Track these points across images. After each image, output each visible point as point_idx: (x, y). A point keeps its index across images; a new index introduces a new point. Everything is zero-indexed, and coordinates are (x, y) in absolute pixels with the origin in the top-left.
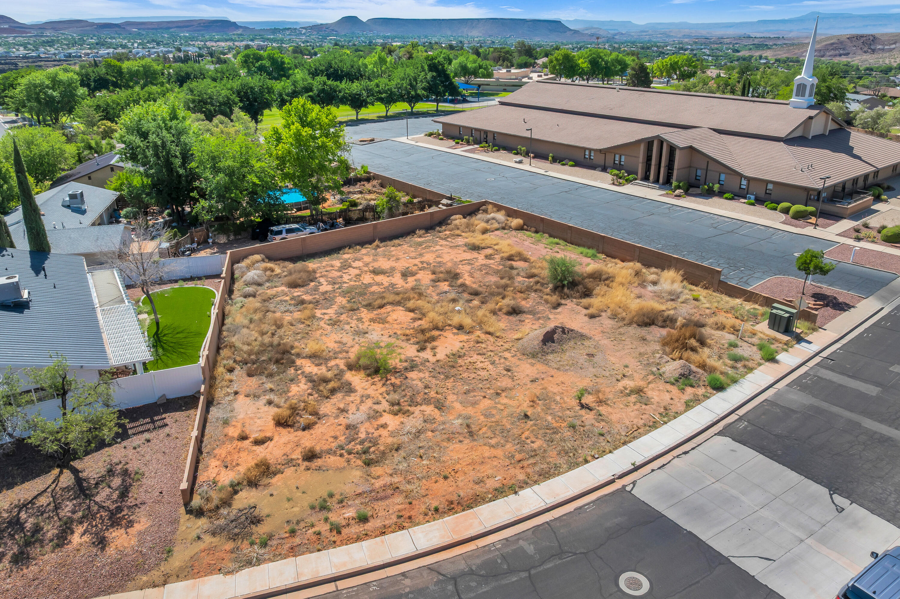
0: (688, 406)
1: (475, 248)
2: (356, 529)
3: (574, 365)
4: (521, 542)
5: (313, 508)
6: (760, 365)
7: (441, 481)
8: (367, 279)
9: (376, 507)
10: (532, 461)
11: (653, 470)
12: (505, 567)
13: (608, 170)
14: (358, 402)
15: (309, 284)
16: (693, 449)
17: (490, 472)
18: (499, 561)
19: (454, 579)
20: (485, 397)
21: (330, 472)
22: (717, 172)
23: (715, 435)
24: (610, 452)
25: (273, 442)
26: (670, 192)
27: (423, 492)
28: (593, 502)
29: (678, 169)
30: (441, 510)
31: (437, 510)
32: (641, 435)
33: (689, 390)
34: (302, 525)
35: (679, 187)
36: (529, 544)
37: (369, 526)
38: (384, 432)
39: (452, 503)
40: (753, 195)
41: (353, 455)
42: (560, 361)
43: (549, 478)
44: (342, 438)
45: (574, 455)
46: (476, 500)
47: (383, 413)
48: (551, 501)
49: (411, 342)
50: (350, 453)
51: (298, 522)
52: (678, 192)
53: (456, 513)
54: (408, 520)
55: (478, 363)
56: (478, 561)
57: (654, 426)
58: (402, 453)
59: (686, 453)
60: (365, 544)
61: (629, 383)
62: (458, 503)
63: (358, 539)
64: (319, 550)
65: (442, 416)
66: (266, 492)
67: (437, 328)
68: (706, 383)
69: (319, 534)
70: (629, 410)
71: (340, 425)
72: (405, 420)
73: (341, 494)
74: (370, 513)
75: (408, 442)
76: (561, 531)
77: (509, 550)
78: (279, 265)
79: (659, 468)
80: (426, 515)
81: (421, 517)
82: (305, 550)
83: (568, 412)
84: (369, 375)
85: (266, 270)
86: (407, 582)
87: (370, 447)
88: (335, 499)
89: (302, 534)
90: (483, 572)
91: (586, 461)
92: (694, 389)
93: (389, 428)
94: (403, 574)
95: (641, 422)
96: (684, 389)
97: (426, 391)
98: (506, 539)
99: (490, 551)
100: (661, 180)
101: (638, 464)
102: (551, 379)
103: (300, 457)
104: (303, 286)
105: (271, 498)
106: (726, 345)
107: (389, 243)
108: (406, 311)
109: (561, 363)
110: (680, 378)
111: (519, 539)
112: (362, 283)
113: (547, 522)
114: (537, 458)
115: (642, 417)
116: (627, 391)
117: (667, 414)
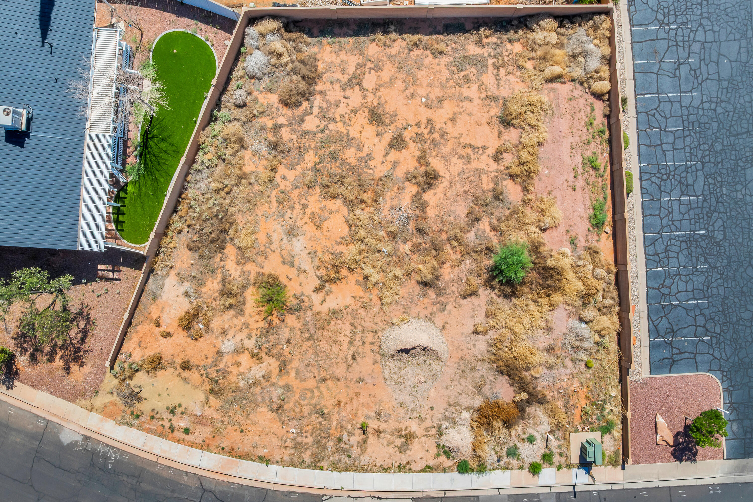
0: (424, 470)
2: (180, 435)
3: (399, 384)
4: (247, 492)
5: (168, 408)
6: (521, 468)
7: (238, 431)
9: (197, 427)
14: (238, 328)
15: (301, 105)
16: (387, 499)
17: (265, 444)
18: (229, 495)
19: (205, 491)
20: (315, 377)
21: (189, 385)
23: (411, 498)
24: (340, 471)
25: (172, 338)
27: (224, 433)
28: (300, 493)
30: (225, 450)
31: (223, 449)
32: (370, 471)
33: (443, 459)
36: (249, 495)
37: (187, 437)
38: (235, 370)
39: (233, 449)
41: (208, 379)
42: (395, 373)
43: (292, 466)
44: (210, 360)
46: (246, 455)
47: (246, 352)
51: (157, 412)
53: (231, 456)
54: (206, 445)
56: (221, 489)
57: (386, 469)
58: (233, 397)
59: (379, 498)
60: (180, 446)
61: (414, 427)
63: (179, 441)
64: (159, 435)
65: (276, 377)
66: (152, 381)
69: (163, 426)
70: (387, 448)
72: (254, 367)
73: (185, 409)
74: (192, 430)
75: (243, 389)
76: (269, 499)
77: (238, 492)
79: (354, 497)
80: (217, 448)
81: (214, 447)
83: (350, 426)
86: (186, 478)
87: (220, 379)
88: (180, 410)
89: (156, 422)
90: (218, 496)
91: (322, 469)
92: (446, 459)
93: (240, 370)
94: (187, 473)
95: (382, 463)
96: (438, 455)
97: (285, 346)
98: (242, 485)
99: (230, 487)
102: (371, 387)
103: (179, 363)
104: (293, 107)
105: (152, 387)
106: (527, 436)
113: (267, 489)
115: (386, 459)
116: (403, 433)
117: (404, 467)
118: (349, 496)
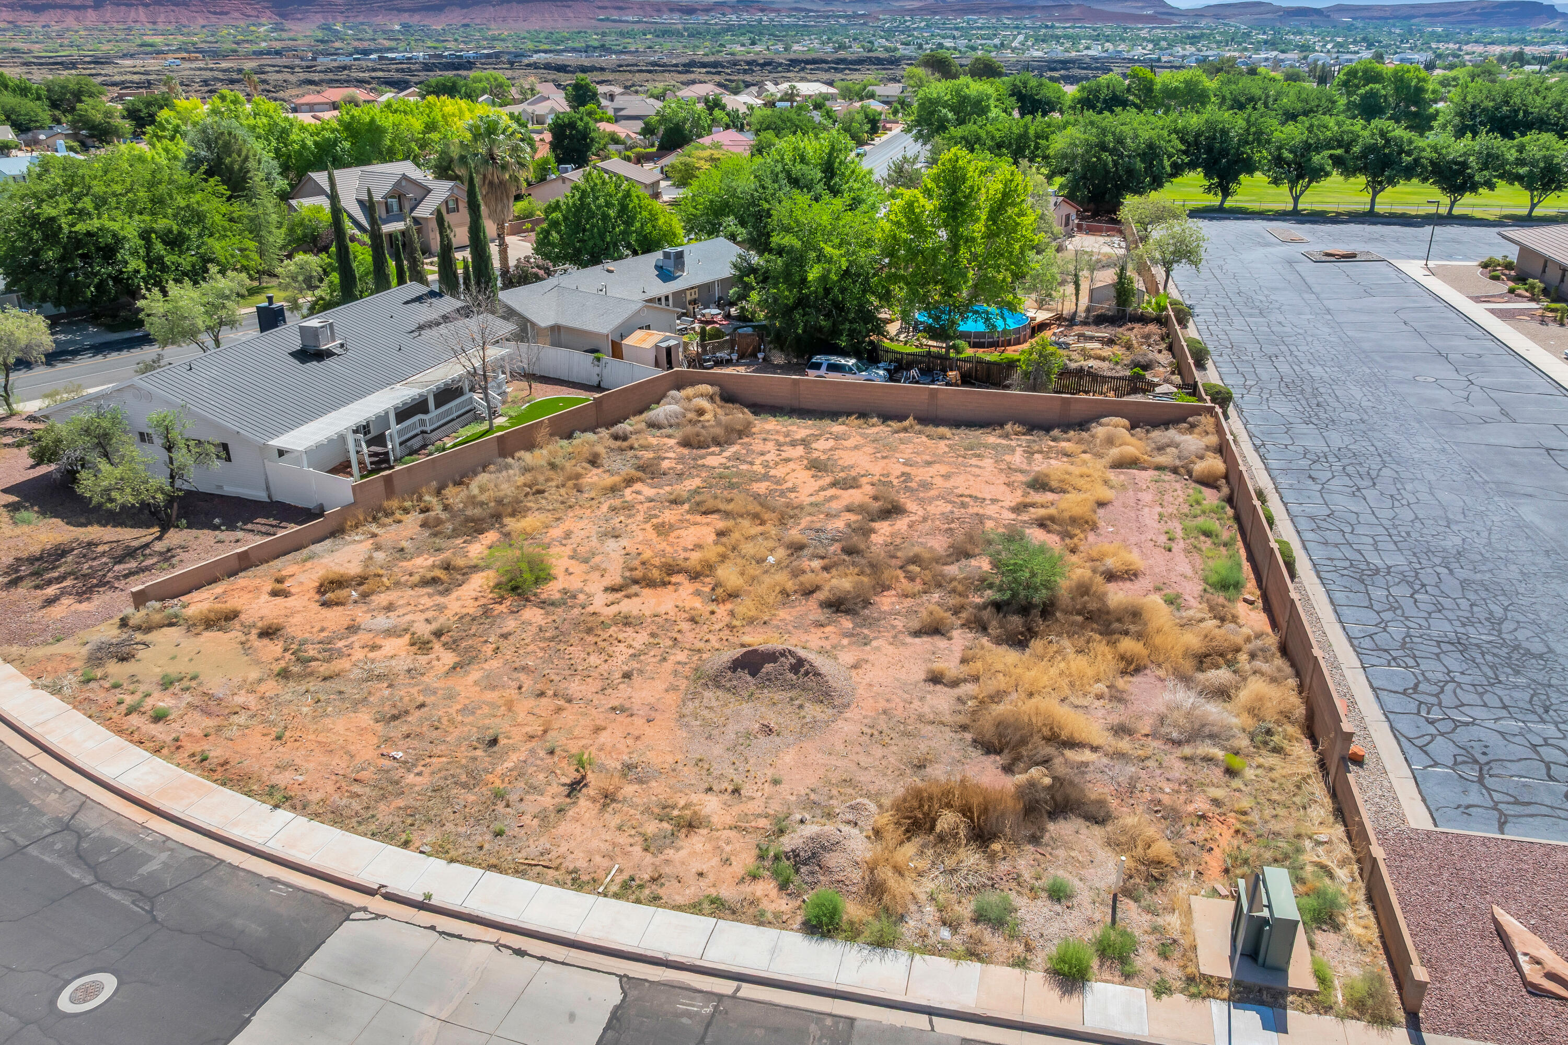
1: (1037, 484)
2: (136, 723)
3: (711, 726)
6: (1021, 963)
7: (270, 738)
9: (188, 715)
16: (543, 959)
19: (65, 829)
20: (520, 688)
23: (621, 976)
24: (451, 860)
25: (283, 599)
33: (765, 888)
41: (292, 657)
42: (709, 708)
44: (324, 634)
50: (295, 653)
51: (133, 682)
57: (584, 883)
59: (520, 953)
61: (711, 806)
64: (90, 717)
65: (436, 676)
66: (182, 640)
69: (120, 703)
72: (404, 655)
73: (199, 683)
75: (347, 679)
78: (721, 409)
79: (441, 933)
82: (88, 708)
84: (496, 586)
85: (694, 410)
87: (317, 660)
88: (187, 683)
89: (115, 693)
91: (406, 844)
92: (774, 893)
95: (582, 864)
96: (754, 877)
97: (492, 639)
101: (433, 902)
102: (640, 722)
103: (264, 627)
105: (171, 648)
106: (1045, 882)
108: (716, 531)
109: (705, 712)
113: (223, 862)
115: (598, 859)
116: (676, 813)
117: (641, 887)
118: (433, 928)
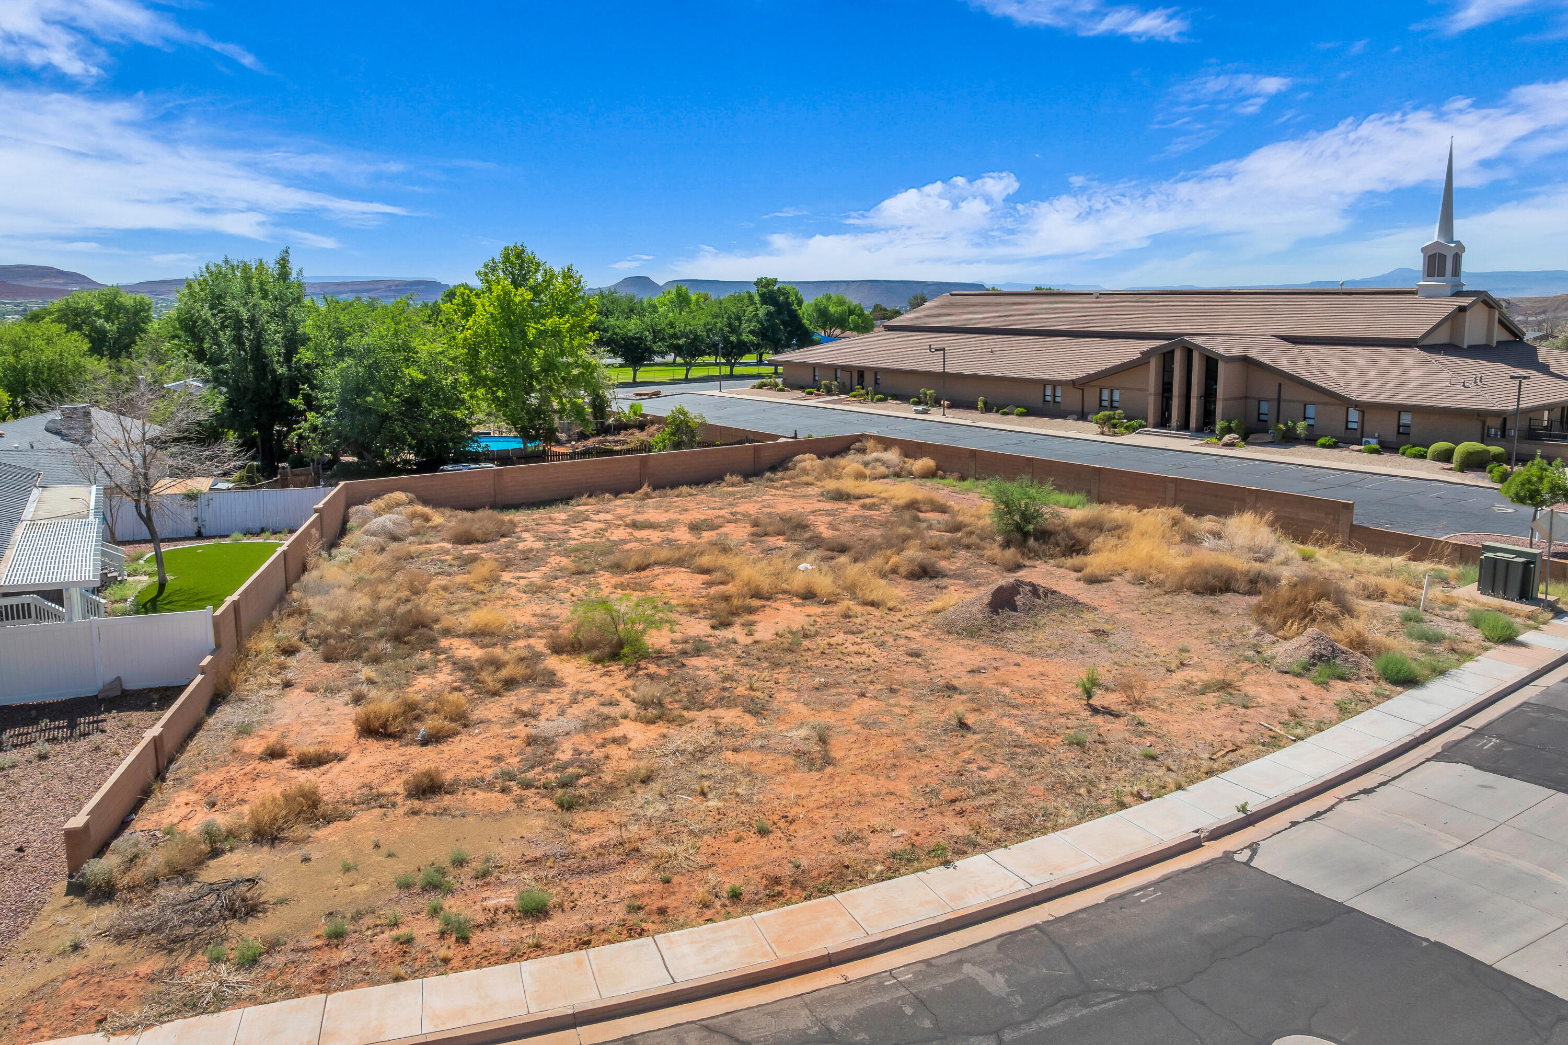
0: (1344, 711)
1: (841, 496)
2: (510, 934)
3: (1066, 648)
4: (967, 969)
5: (405, 886)
6: (1485, 648)
7: (752, 838)
8: (619, 534)
9: (573, 888)
10: (984, 800)
11: (1294, 824)
12: (927, 1024)
13: (1090, 417)
14: (566, 701)
15: (498, 540)
16: (1383, 784)
17: (878, 822)
18: (909, 1011)
20: (863, 695)
21: (470, 819)
22: (1298, 401)
23: (1428, 760)
24: (1179, 787)
25: (344, 763)
26: (1214, 440)
27: (702, 859)
28: (1156, 884)
29: (1224, 400)
30: (746, 897)
31: (736, 896)
32: (1245, 760)
34: (368, 920)
35: (1228, 430)
36: (992, 973)
37: (549, 927)
38: (616, 751)
39: (777, 881)
40: (1374, 437)
41: (533, 790)
42: (1032, 642)
43: (1030, 836)
44: (514, 761)
45: (1089, 792)
46: (841, 876)
47: (622, 721)
48: (1040, 881)
49: (701, 615)
50: (526, 785)
51: (357, 916)
52: (1227, 438)
53: (788, 903)
54: (655, 917)
55: (847, 645)
56: (849, 1011)
57: (1274, 743)
58: (656, 786)
59: (1367, 792)
60: (530, 967)
61: (1197, 675)
62: (795, 883)
63: (514, 955)
64: (397, 979)
65: (760, 725)
66: (297, 853)
67: (757, 595)
68: (1375, 674)
69: (409, 941)
70: (1207, 716)
71: (514, 737)
72: (672, 731)
73: (488, 860)
74: (556, 900)
75: (675, 768)
76: (1079, 944)
77: (936, 985)
78: (443, 513)
79: (1307, 820)
80: (706, 905)
81: (693, 911)
82: (358, 977)
83: (1063, 720)
84: (597, 661)
85: (414, 516)
87: (578, 777)
88: (469, 871)
89: (361, 941)
90: (862, 1037)
91: (1122, 806)
92: (1350, 684)
93: (633, 745)
95: (1242, 737)
96: (1327, 683)
97: (727, 685)
98: (928, 962)
99: (881, 987)
100: (1193, 424)
101: (1252, 808)
102: (1015, 668)
103: (401, 790)
104: (485, 542)
105: (304, 866)
106: (1398, 619)
107: (669, 492)
108: (693, 573)
109: (1036, 645)
110: (1314, 665)
111: (961, 962)
112: (608, 540)
113: (1036, 926)
114: (999, 796)
115: (1243, 728)
116: (1195, 687)
117: (1299, 723)
